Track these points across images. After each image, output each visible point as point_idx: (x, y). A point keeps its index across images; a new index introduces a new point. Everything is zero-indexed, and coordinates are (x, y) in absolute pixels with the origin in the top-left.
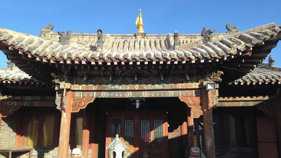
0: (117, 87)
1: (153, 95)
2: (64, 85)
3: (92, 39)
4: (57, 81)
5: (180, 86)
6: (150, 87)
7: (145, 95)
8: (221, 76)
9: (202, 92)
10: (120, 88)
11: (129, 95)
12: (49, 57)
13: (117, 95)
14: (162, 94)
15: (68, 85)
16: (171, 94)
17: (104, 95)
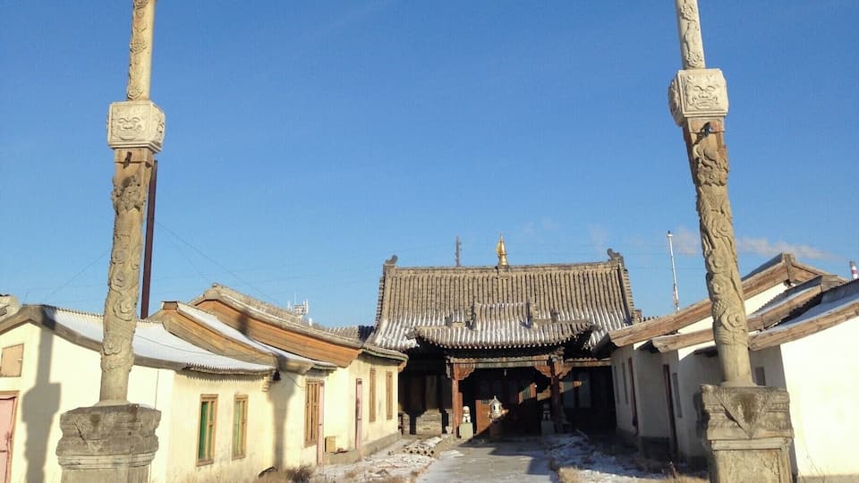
0: (490, 360)
1: (516, 365)
2: (453, 360)
3: (445, 275)
4: (449, 357)
5: (535, 358)
6: (514, 359)
7: (511, 365)
8: (564, 351)
9: (550, 362)
10: (492, 360)
11: (499, 365)
12: (449, 344)
13: (490, 366)
14: (523, 365)
15: (456, 360)
16: (529, 364)
17: (481, 366)
